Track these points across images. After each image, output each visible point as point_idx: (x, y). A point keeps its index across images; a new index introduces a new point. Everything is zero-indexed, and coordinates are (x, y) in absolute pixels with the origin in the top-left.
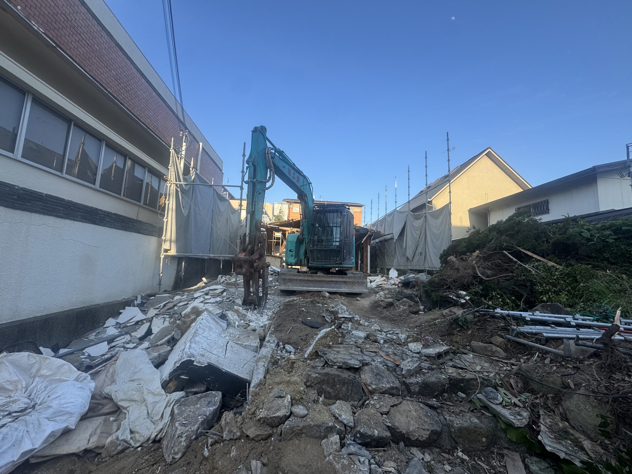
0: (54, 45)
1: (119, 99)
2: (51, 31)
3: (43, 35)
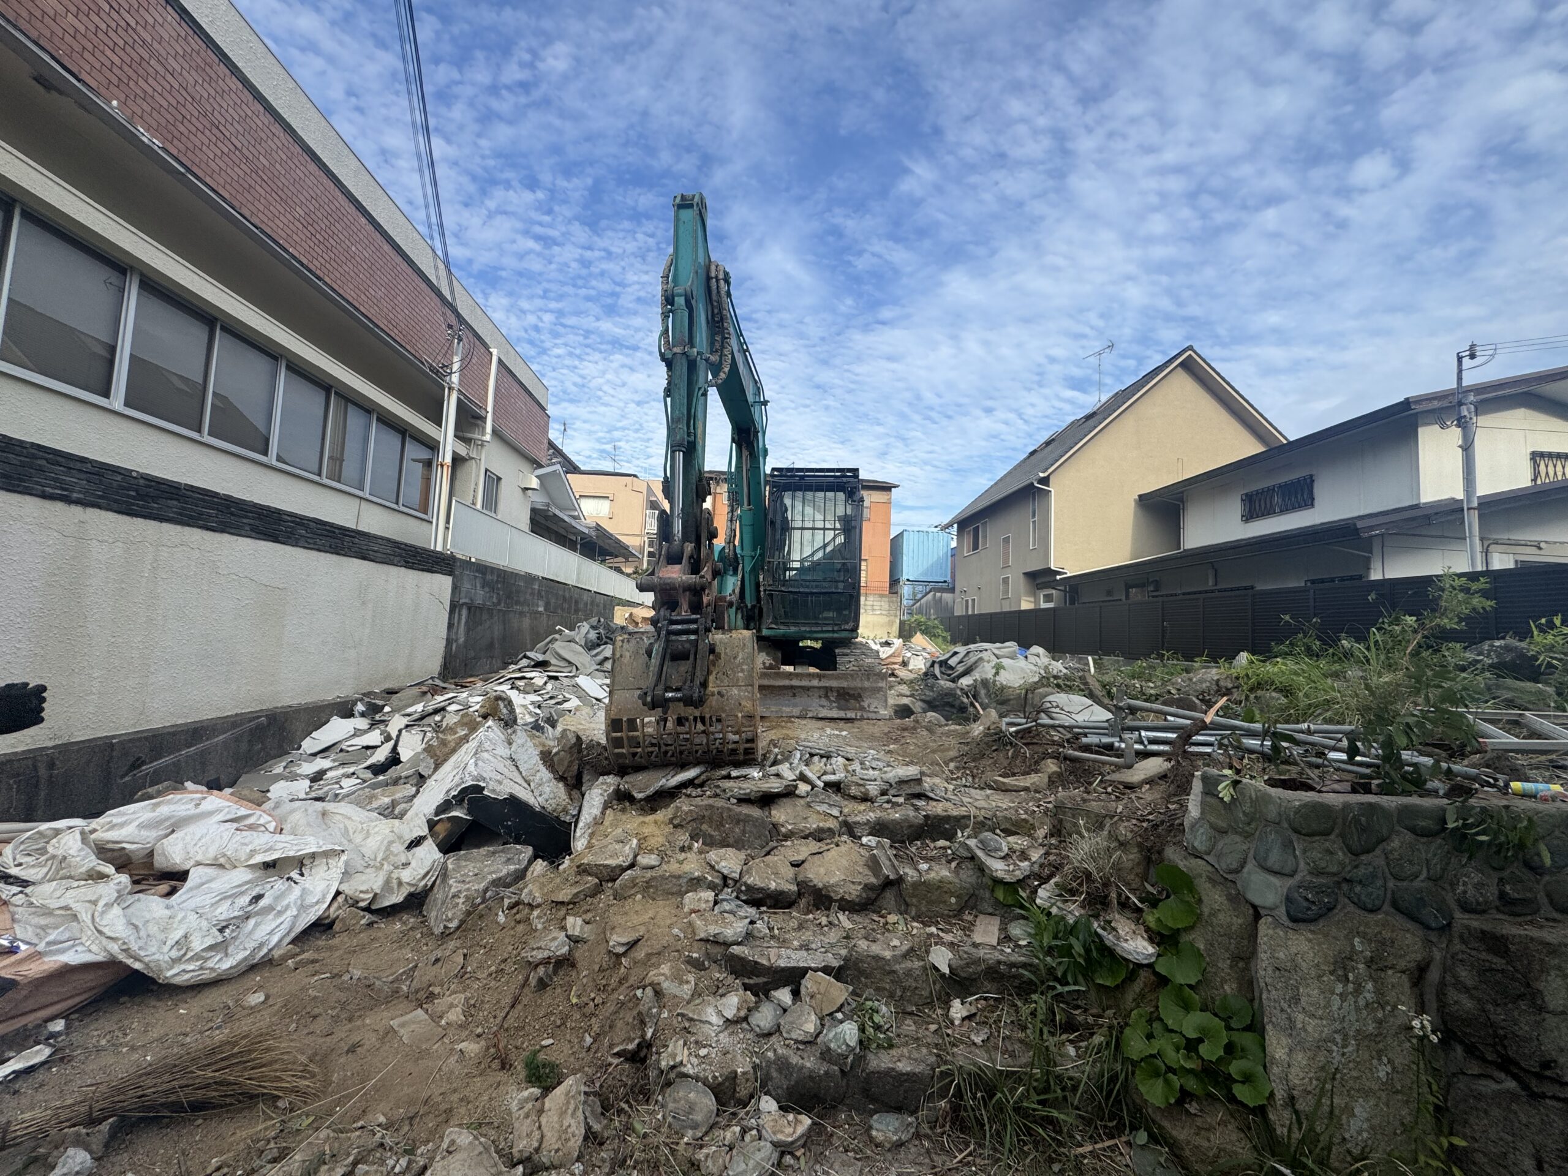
0: (182, 170)
1: (313, 268)
2: (175, 142)
3: (160, 152)
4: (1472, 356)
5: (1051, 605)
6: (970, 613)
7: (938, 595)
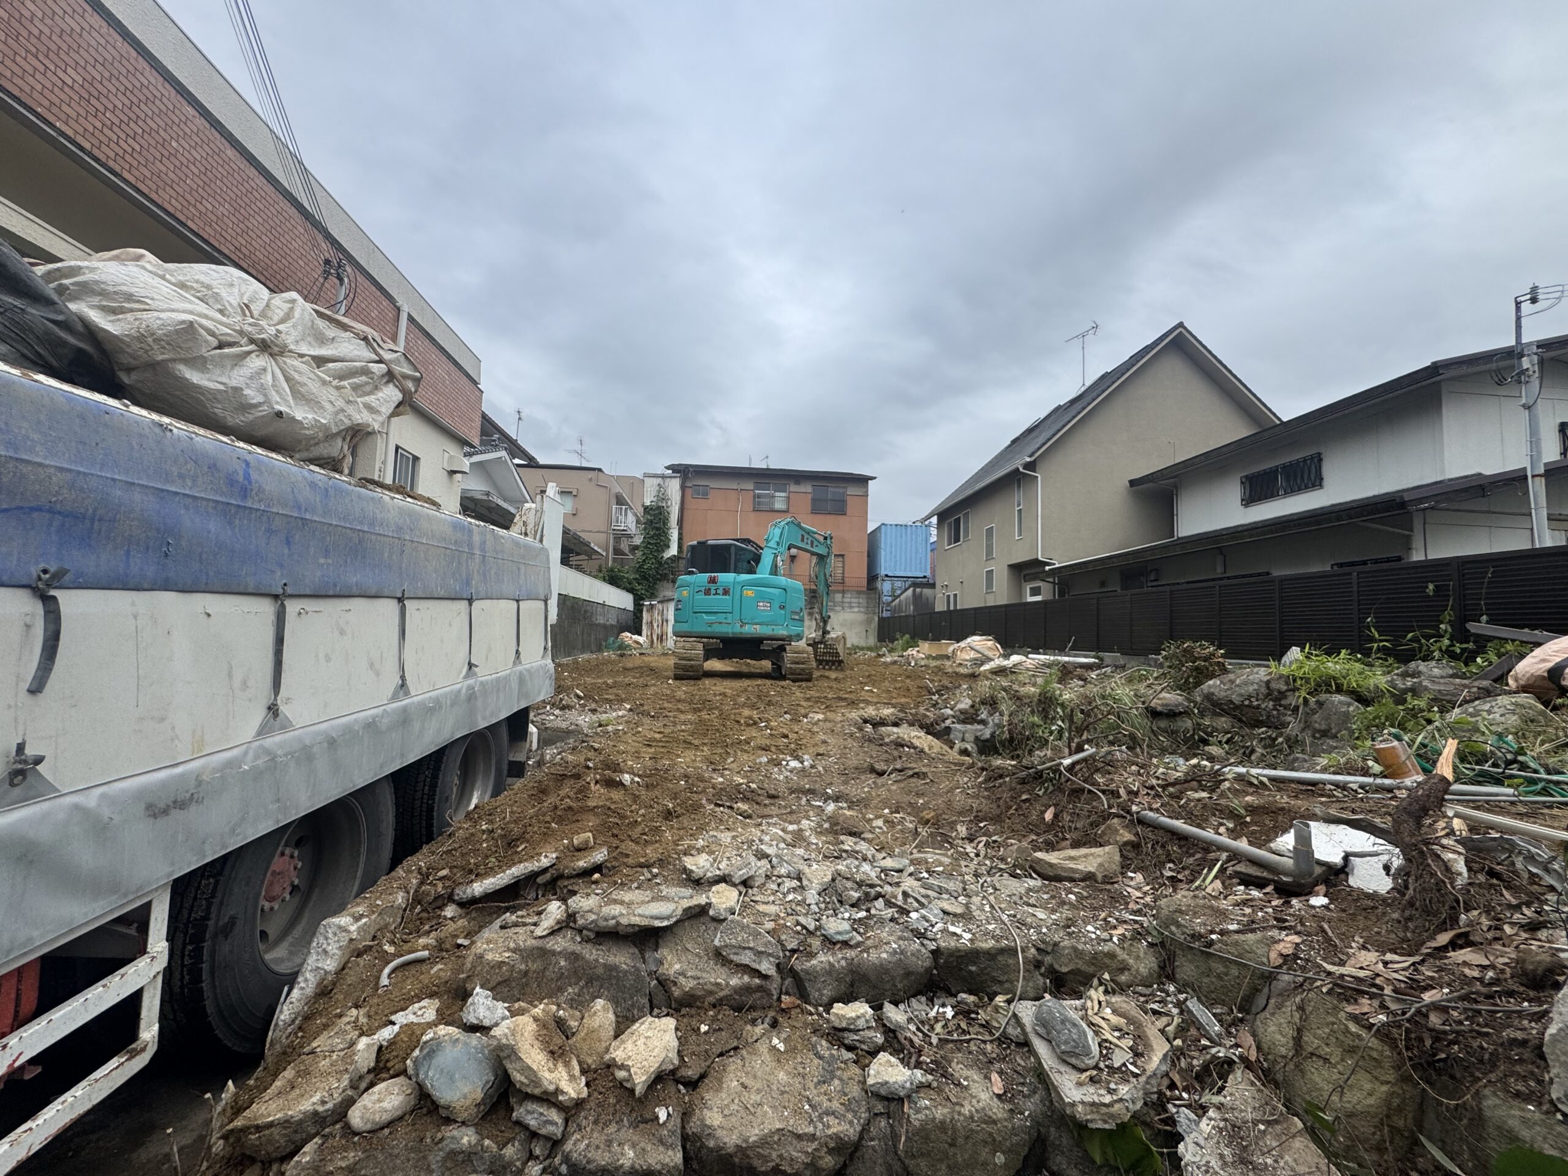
1: (101, 157)
4: (1534, 300)
5: (1038, 598)
6: (952, 608)
7: (918, 590)
